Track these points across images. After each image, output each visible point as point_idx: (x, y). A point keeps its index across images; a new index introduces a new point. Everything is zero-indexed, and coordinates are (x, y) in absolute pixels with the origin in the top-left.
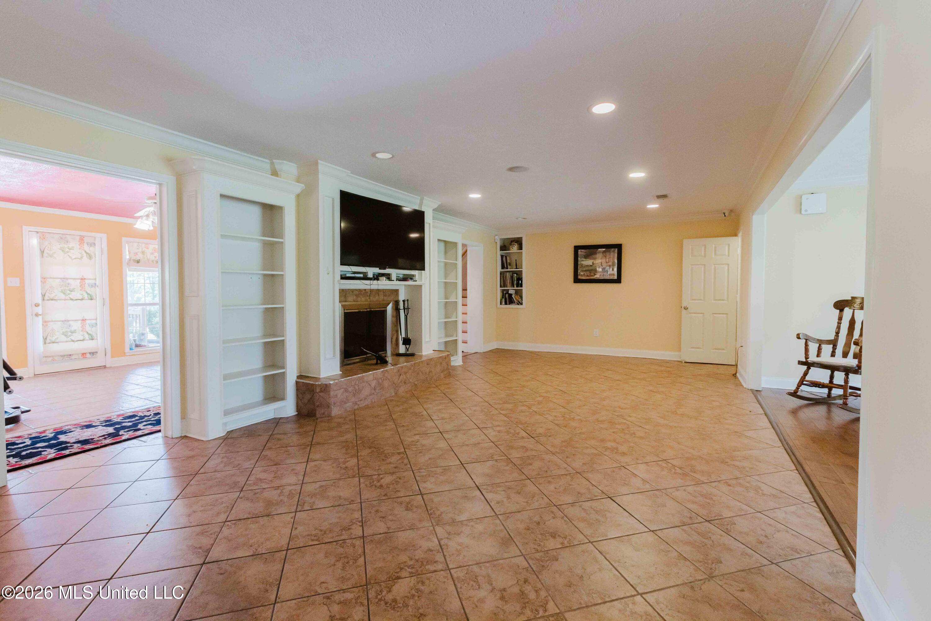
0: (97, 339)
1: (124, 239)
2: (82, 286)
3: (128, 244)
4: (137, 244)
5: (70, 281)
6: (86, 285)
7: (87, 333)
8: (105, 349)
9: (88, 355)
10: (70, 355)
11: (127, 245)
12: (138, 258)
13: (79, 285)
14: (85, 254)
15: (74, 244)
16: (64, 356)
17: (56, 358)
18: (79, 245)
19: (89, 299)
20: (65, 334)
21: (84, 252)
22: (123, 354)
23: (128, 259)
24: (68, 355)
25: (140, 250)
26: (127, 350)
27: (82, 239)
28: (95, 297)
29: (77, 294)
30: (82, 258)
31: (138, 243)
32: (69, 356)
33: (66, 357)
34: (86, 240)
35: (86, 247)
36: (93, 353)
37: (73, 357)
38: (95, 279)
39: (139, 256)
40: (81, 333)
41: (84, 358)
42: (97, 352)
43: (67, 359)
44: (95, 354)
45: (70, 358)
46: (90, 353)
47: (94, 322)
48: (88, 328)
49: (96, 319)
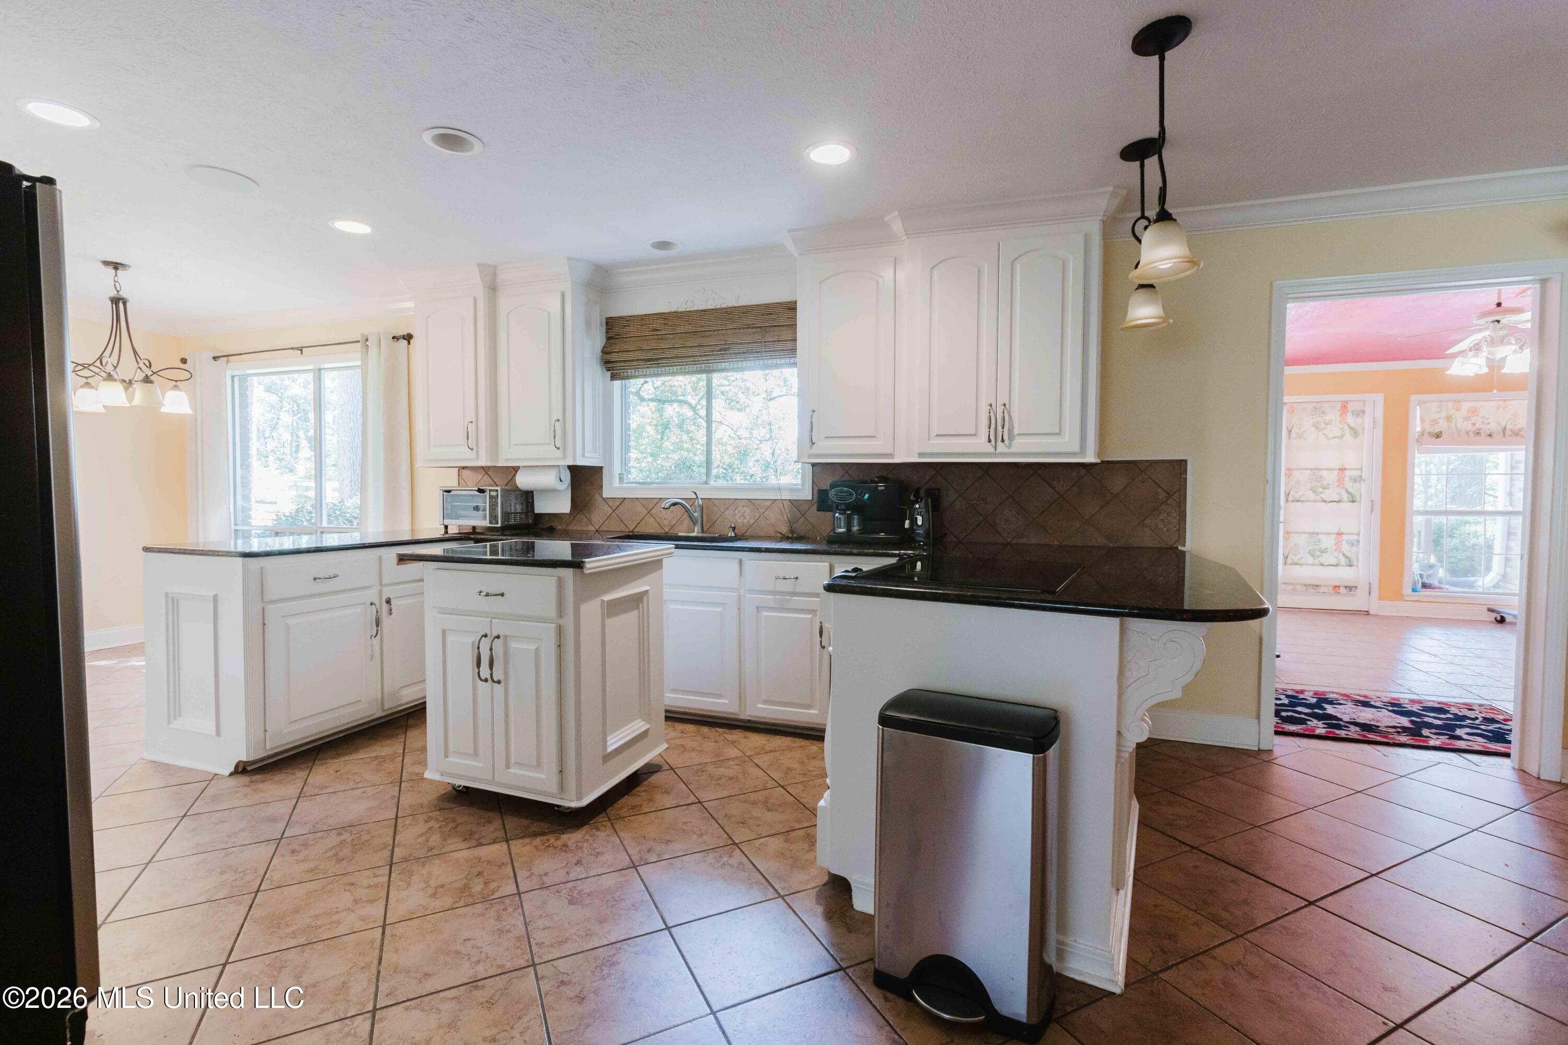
0: (1357, 566)
1: (1414, 398)
2: (1340, 481)
3: (1420, 406)
4: (1438, 403)
5: (1324, 473)
6: (1347, 479)
7: (1344, 554)
8: (1370, 584)
9: (1342, 590)
10: (1317, 586)
11: (1418, 407)
12: (1437, 429)
13: (1336, 478)
14: (1347, 430)
15: (1333, 415)
16: (1309, 585)
17: (1298, 588)
18: (1340, 416)
19: (1349, 501)
20: (1312, 553)
21: (1346, 427)
22: (1400, 597)
23: (1418, 432)
24: (1313, 586)
25: (1444, 414)
26: (1407, 590)
27: (1344, 407)
28: (1358, 499)
29: (1331, 494)
30: (1343, 436)
31: (1441, 401)
32: (1316, 588)
33: (1310, 587)
34: (1350, 407)
35: (1350, 419)
36: (1350, 588)
37: (1322, 589)
38: (1361, 469)
39: (1442, 426)
40: (1336, 554)
41: (1336, 592)
42: (1356, 587)
43: (1312, 591)
44: (1353, 589)
45: (1317, 590)
46: (1346, 587)
47: (1354, 537)
48: (1345, 547)
49: (1358, 534)
